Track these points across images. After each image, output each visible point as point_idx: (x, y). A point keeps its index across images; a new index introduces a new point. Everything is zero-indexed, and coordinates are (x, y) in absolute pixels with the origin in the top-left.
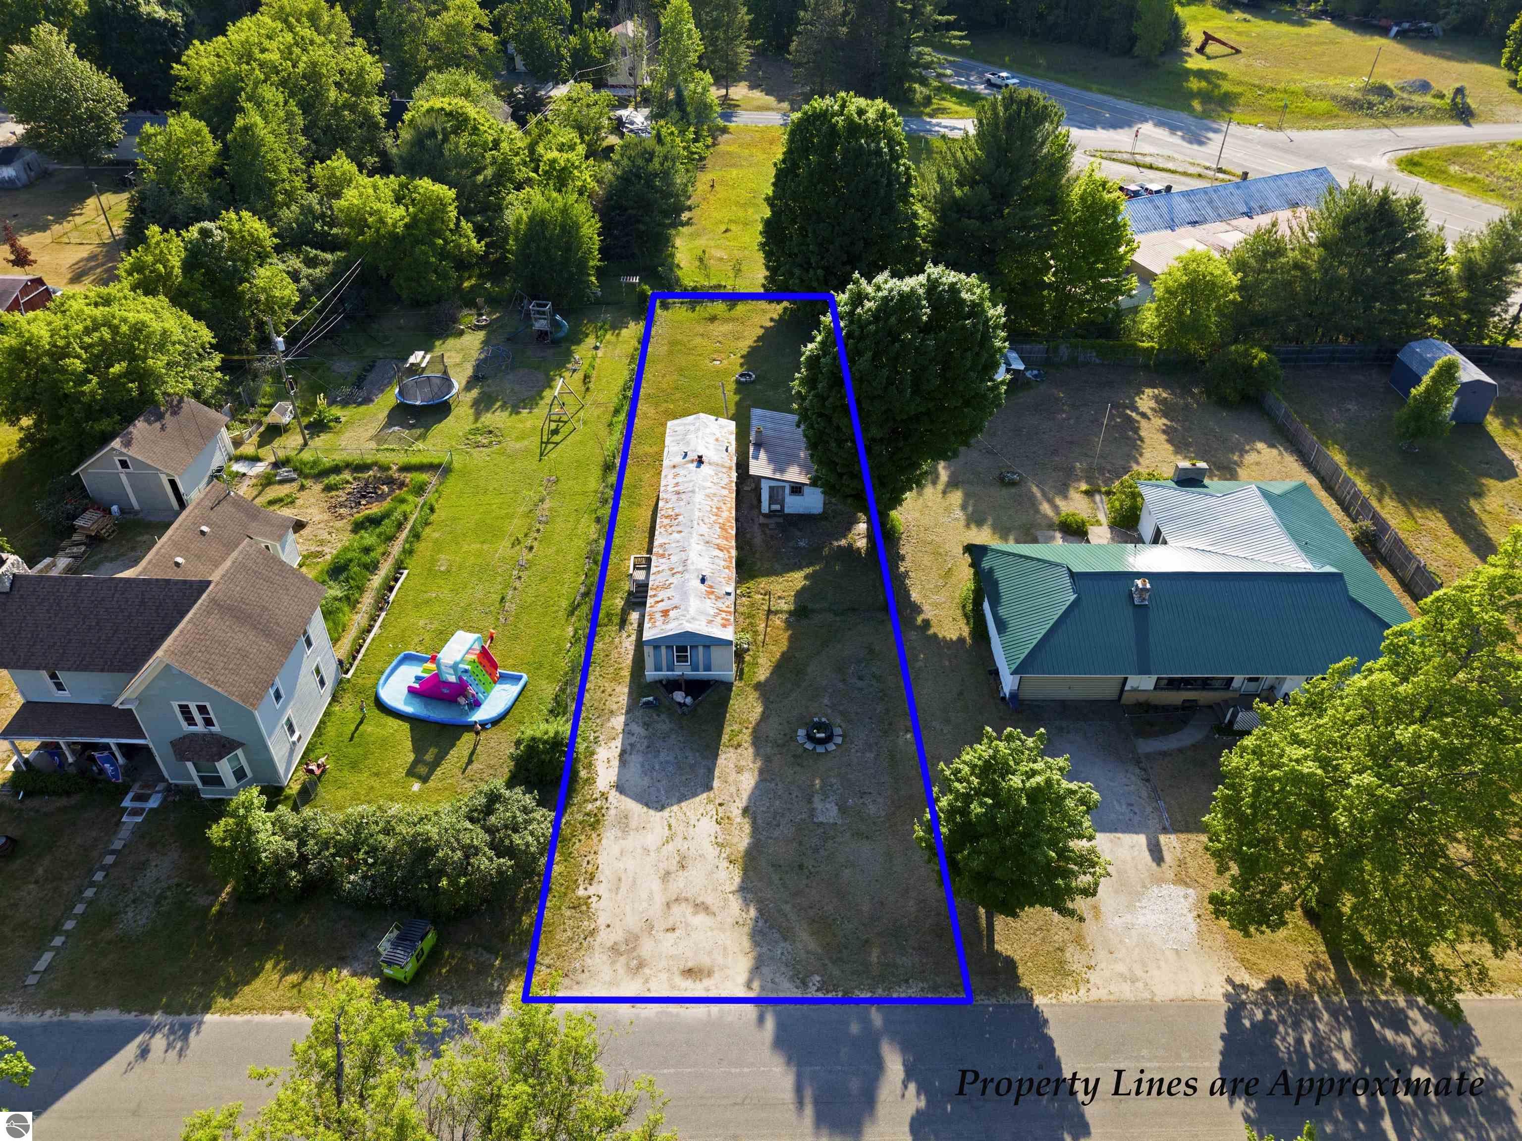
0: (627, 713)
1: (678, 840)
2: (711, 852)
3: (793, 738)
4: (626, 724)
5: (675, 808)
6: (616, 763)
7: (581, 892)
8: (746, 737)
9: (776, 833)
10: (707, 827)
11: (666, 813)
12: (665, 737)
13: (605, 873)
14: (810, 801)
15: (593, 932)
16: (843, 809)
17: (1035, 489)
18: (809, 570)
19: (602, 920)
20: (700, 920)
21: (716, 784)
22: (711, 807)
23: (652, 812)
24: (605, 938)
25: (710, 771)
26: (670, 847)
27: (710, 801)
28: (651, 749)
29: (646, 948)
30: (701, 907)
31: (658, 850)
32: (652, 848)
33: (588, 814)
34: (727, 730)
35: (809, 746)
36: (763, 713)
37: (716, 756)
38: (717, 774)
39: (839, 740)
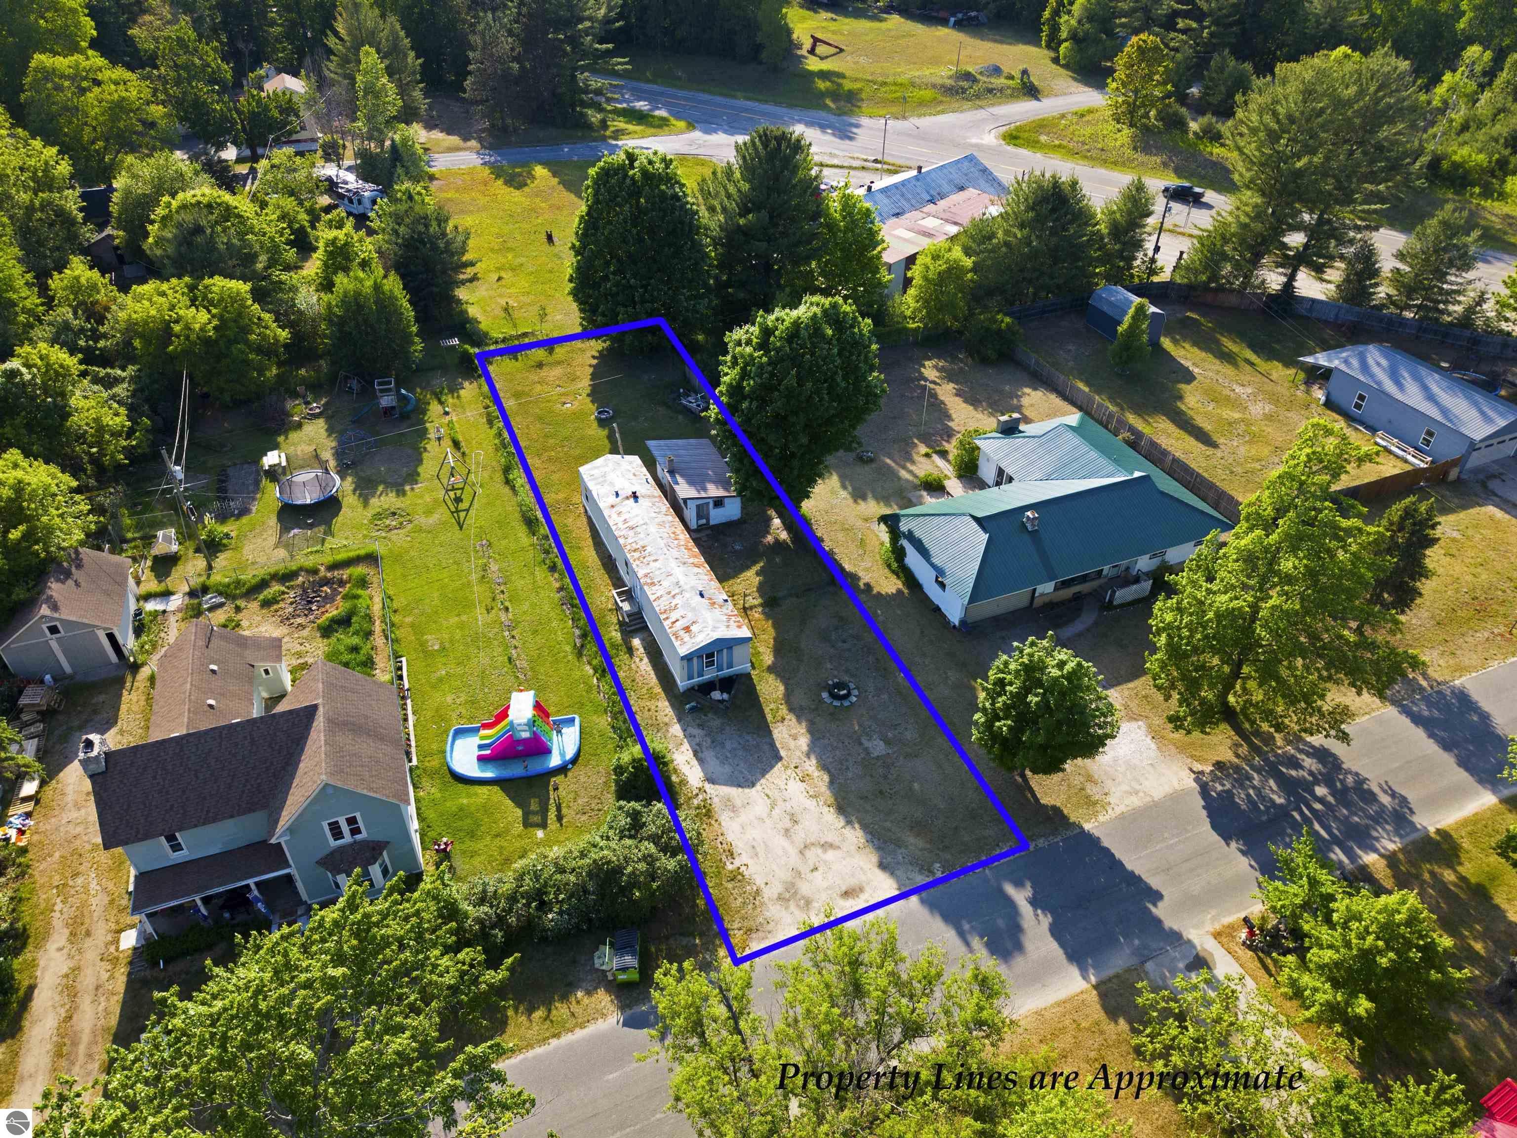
0: (679, 721)
1: (780, 803)
2: (811, 804)
3: (821, 701)
4: (684, 730)
5: (763, 781)
6: (695, 762)
7: (730, 867)
8: (784, 710)
9: (850, 775)
10: (796, 789)
11: (758, 787)
12: (721, 730)
13: (739, 846)
14: (861, 744)
15: (758, 892)
16: (887, 742)
17: (888, 461)
18: (757, 567)
19: (759, 881)
20: (830, 855)
21: (783, 753)
22: (789, 772)
23: (747, 790)
24: (769, 893)
25: (772, 744)
26: (777, 811)
27: (786, 768)
28: (716, 744)
29: (805, 889)
30: (827, 846)
31: (770, 816)
32: (764, 815)
33: (698, 808)
34: (767, 710)
35: (837, 703)
36: (786, 689)
37: (770, 733)
38: (778, 746)
39: (856, 692)
